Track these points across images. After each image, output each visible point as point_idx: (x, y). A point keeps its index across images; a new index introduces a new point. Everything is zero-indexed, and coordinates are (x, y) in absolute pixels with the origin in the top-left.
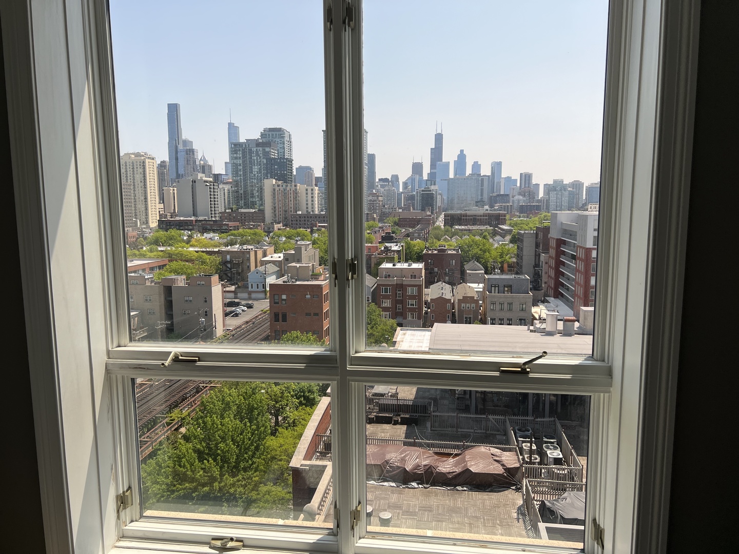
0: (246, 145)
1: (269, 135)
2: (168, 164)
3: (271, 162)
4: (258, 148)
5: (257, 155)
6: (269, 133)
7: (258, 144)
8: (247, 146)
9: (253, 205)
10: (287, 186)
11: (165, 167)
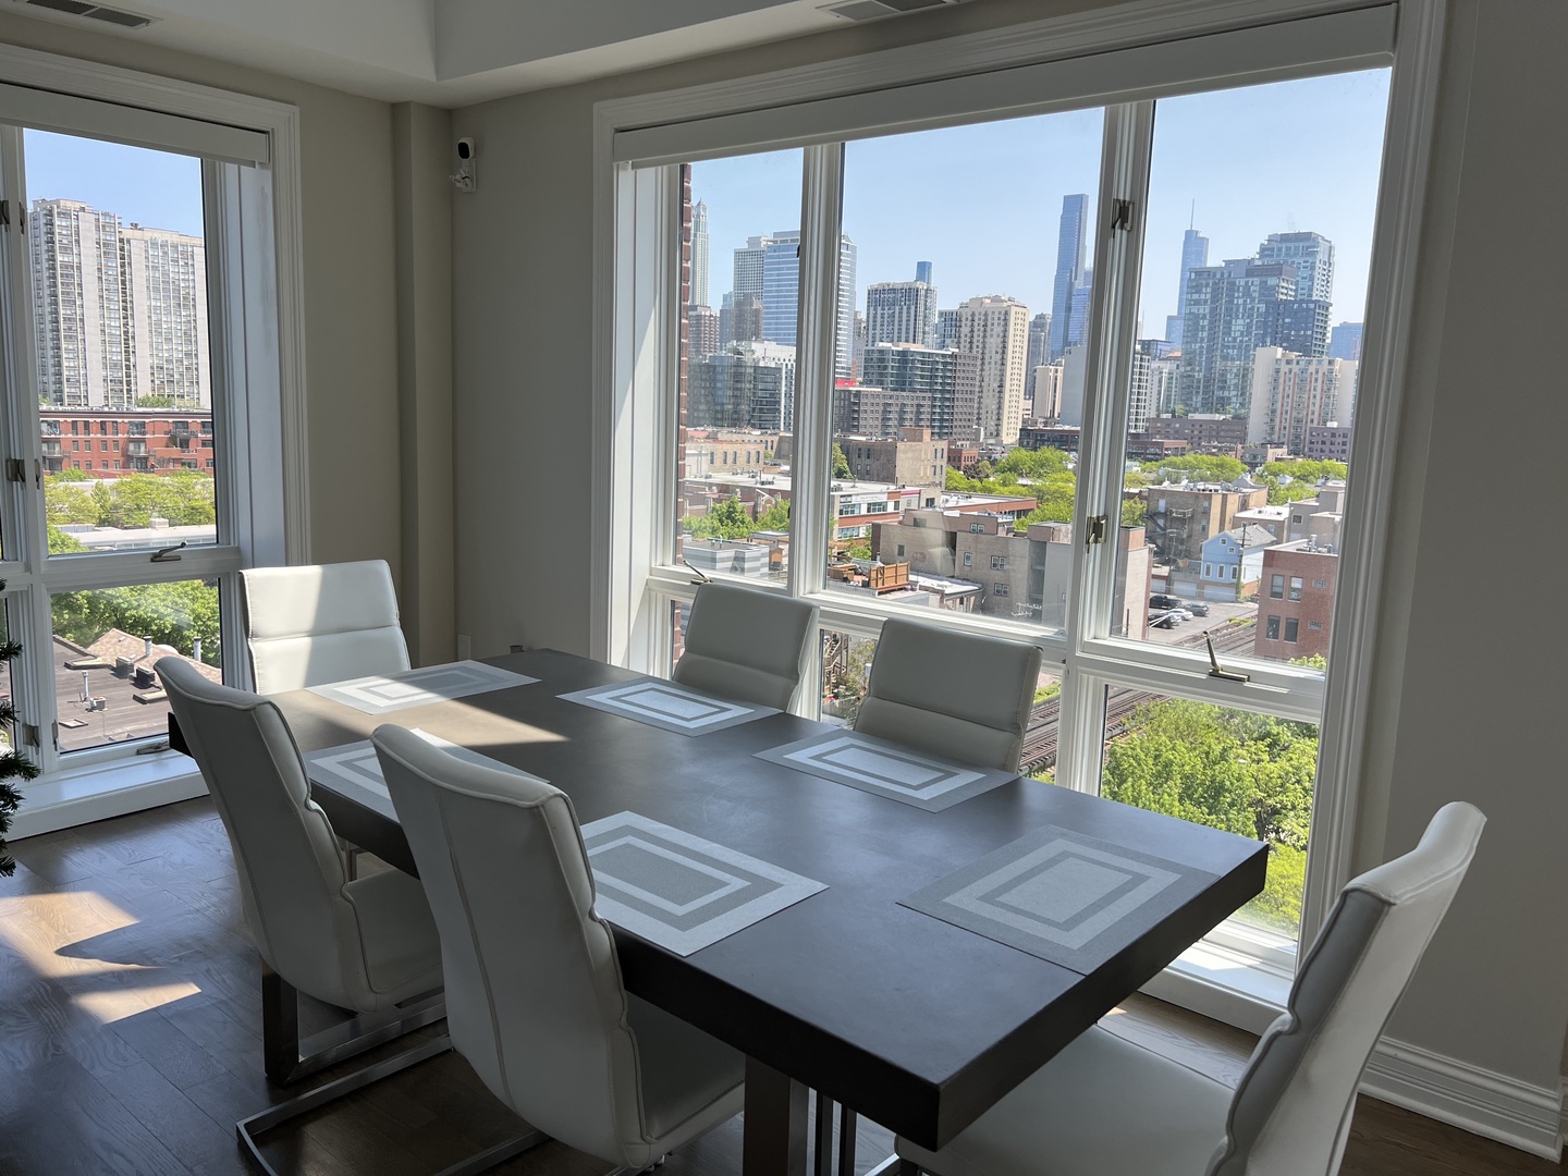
0: (1222, 274)
1: (1280, 249)
2: (1049, 321)
3: (1277, 308)
4: (1250, 280)
5: (1247, 293)
6: (1280, 246)
7: (1250, 269)
8: (1226, 275)
9: (1222, 404)
10: (1310, 362)
11: (1042, 326)
